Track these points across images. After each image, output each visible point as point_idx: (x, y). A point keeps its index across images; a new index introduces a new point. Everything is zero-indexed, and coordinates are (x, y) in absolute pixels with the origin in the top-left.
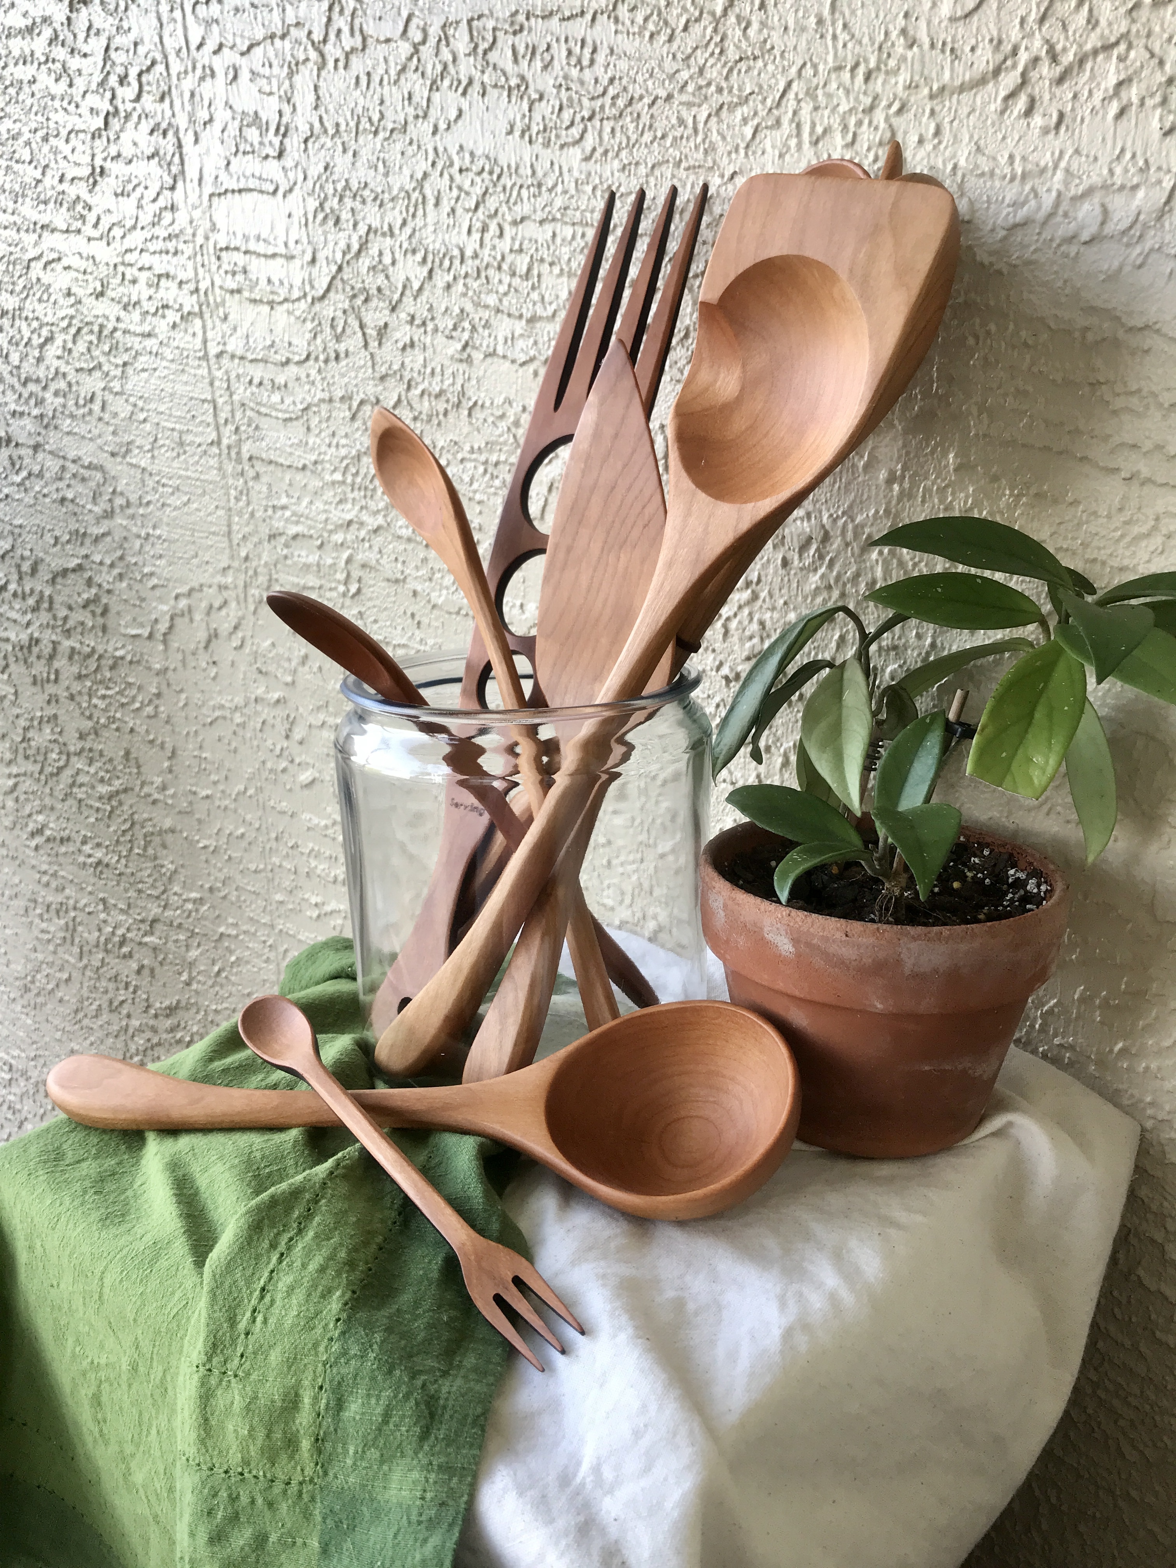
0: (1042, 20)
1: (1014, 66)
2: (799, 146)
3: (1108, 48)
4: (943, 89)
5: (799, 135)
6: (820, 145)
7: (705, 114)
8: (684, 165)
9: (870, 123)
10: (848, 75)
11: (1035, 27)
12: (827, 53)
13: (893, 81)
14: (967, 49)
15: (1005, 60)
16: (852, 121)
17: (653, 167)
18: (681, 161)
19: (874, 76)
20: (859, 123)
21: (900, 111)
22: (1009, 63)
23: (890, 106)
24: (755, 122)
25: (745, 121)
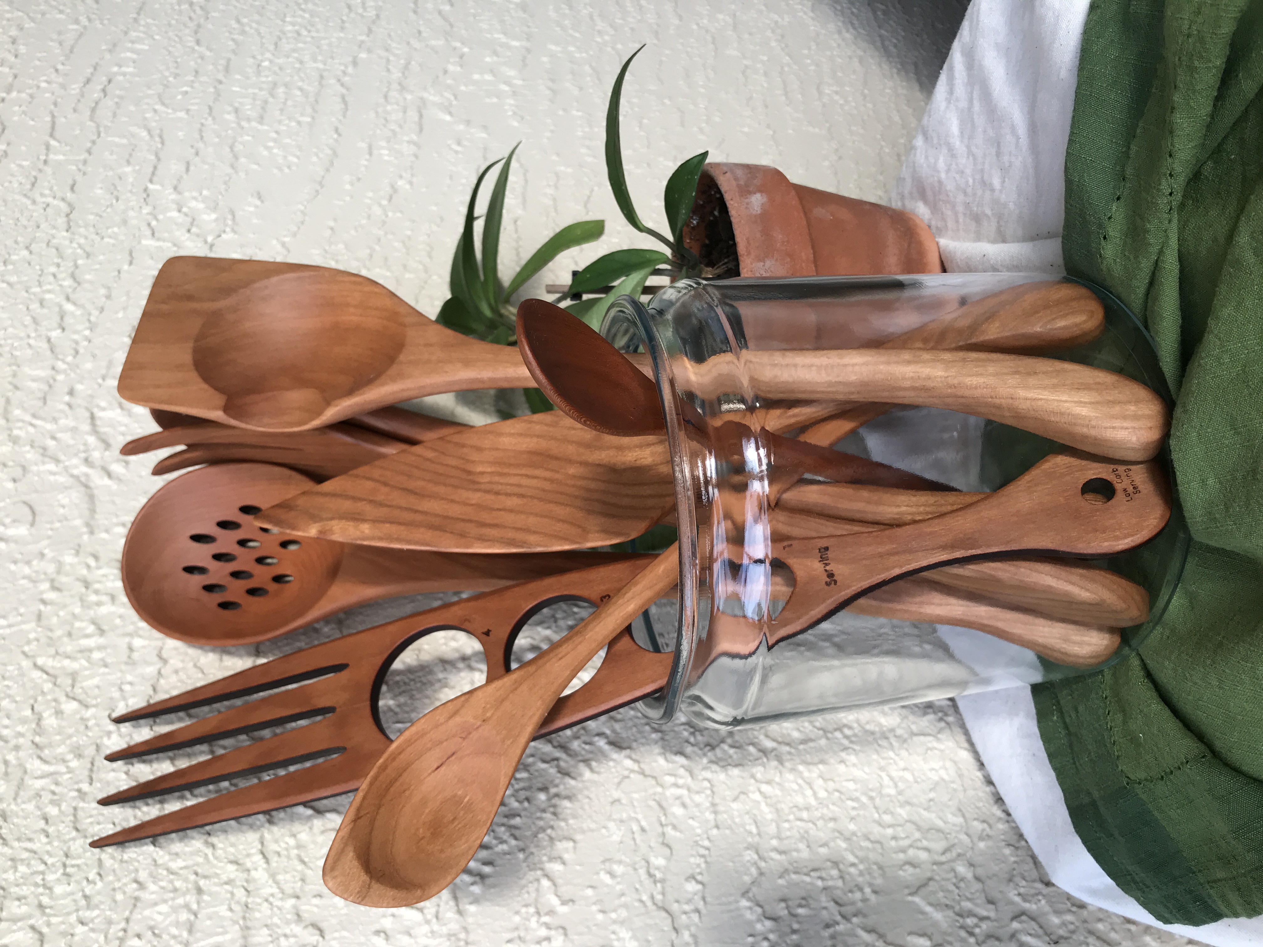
0: (57, 461)
1: (87, 475)
2: (100, 648)
3: (93, 417)
4: (88, 525)
5: (90, 650)
6: (105, 628)
7: (37, 763)
8: (85, 787)
9: (100, 582)
10: (49, 608)
11: (61, 465)
12: (21, 630)
13: (68, 568)
14: (62, 511)
15: (81, 482)
16: (93, 598)
17: (77, 830)
18: (79, 791)
19: (56, 584)
20: (97, 592)
21: (96, 557)
22: (83, 479)
23: (88, 567)
24: (63, 699)
25: (59, 713)
